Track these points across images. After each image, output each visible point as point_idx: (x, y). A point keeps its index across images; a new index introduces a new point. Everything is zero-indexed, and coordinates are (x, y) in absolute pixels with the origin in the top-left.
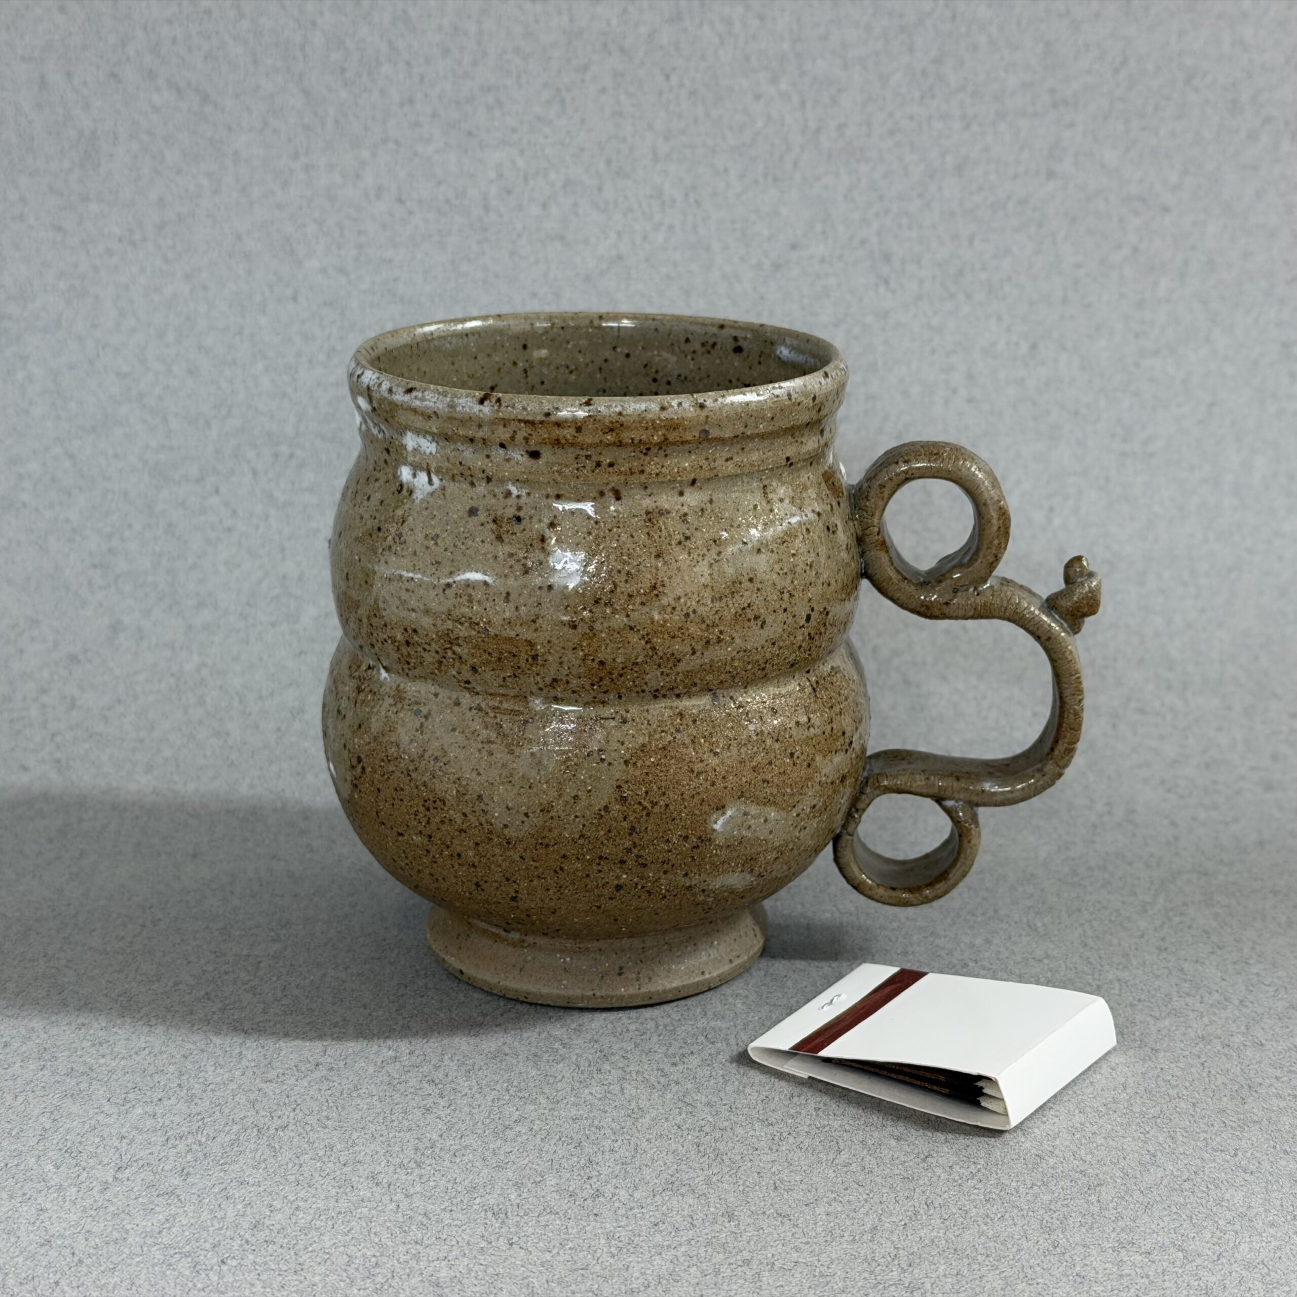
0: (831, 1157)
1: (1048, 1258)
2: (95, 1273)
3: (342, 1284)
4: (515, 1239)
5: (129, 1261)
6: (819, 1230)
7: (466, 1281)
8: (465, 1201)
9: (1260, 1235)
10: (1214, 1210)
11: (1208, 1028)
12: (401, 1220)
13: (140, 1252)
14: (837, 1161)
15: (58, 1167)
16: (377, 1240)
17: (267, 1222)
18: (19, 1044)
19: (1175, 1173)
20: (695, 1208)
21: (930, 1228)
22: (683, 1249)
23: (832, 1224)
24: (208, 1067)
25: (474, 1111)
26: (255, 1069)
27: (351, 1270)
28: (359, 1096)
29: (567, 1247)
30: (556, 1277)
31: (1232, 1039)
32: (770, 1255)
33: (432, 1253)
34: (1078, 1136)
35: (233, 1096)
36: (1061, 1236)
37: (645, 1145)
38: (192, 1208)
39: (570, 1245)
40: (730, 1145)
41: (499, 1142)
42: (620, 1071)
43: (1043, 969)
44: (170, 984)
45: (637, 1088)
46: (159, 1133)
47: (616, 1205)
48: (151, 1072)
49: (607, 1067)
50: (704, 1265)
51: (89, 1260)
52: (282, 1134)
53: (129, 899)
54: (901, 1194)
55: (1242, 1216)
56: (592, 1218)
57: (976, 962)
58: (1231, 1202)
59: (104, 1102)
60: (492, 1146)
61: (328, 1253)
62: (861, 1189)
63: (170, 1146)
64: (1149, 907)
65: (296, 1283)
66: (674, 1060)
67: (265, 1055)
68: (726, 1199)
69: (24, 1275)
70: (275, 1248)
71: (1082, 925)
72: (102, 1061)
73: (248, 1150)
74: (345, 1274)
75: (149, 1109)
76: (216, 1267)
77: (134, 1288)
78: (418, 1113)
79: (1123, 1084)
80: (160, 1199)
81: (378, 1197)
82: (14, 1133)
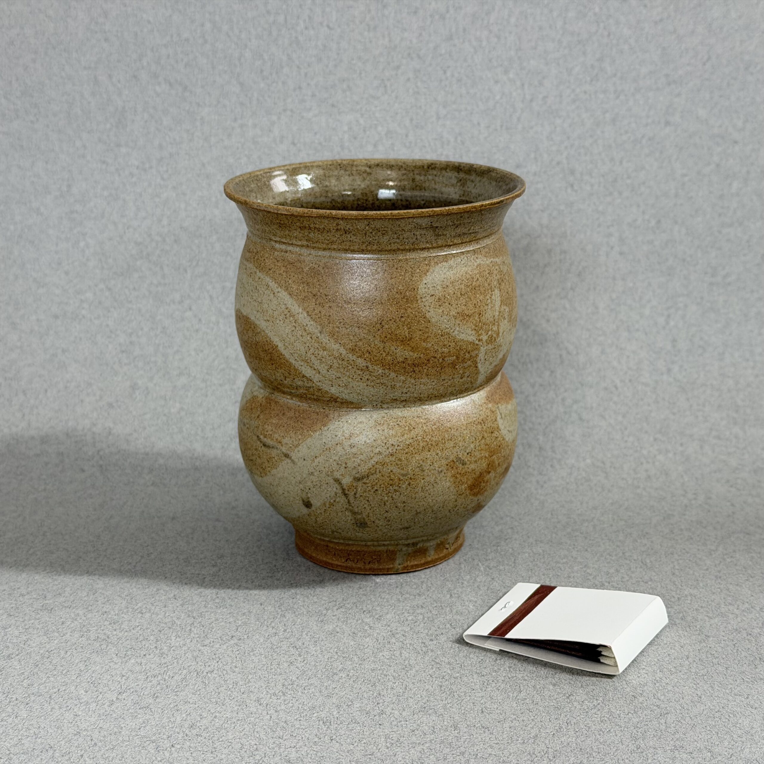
0: (515, 695)
1: (633, 754)
2: (103, 751)
3: (237, 759)
4: (334, 737)
5: (121, 744)
6: (505, 736)
7: (304, 760)
8: (308, 715)
9: (757, 744)
10: (732, 729)
11: (739, 624)
12: (272, 724)
13: (128, 740)
14: (518, 697)
15: (86, 692)
16: (258, 736)
17: (198, 724)
18: (70, 623)
19: (711, 707)
20: (436, 722)
21: (568, 736)
22: (427, 745)
23: (512, 733)
24: (172, 637)
25: (317, 664)
26: (198, 639)
27: (242, 752)
28: (254, 655)
29: (363, 742)
30: (355, 759)
31: (753, 630)
32: (475, 750)
33: (287, 744)
34: (658, 685)
35: (185, 653)
36: (642, 742)
37: (411, 686)
38: (158, 715)
39: (365, 741)
40: (459, 686)
41: (330, 682)
42: (401, 643)
43: (648, 587)
44: (155, 590)
45: (409, 653)
46: (143, 674)
47: (392, 719)
48: (140, 640)
49: (393, 640)
50: (438, 754)
51: (100, 744)
52: (209, 675)
53: (135, 542)
54: (553, 717)
55: (747, 733)
56: (378, 726)
57: (609, 583)
58: (742, 725)
59: (114, 656)
60: (325, 684)
61: (230, 742)
62: (531, 714)
63: (148, 681)
64: (713, 553)
65: (212, 758)
66: (431, 638)
67: (204, 631)
68: (453, 718)
69: (64, 751)
70: (202, 738)
71: (673, 562)
72: (115, 633)
73: (191, 684)
74: (239, 754)
75: (139, 660)
76: (169, 749)
77: (123, 759)
78: (286, 665)
79: (686, 656)
80: (141, 710)
81: (260, 711)
82: (64, 672)
